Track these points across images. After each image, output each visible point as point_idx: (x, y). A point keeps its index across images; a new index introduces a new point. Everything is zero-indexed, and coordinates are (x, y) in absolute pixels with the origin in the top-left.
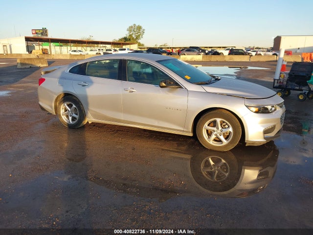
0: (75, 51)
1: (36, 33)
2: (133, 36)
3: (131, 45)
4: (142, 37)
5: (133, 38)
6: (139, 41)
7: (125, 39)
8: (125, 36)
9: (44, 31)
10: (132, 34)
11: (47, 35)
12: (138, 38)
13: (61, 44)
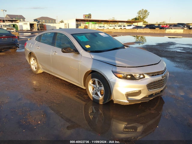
0: (101, 27)
1: (86, 17)
2: (141, 17)
3: (138, 23)
4: (147, 17)
5: (141, 18)
6: (145, 20)
7: (136, 19)
8: (136, 17)
9: (90, 16)
10: (141, 16)
11: (91, 18)
12: (144, 18)
13: (96, 23)
